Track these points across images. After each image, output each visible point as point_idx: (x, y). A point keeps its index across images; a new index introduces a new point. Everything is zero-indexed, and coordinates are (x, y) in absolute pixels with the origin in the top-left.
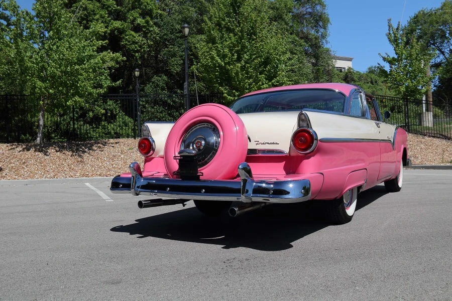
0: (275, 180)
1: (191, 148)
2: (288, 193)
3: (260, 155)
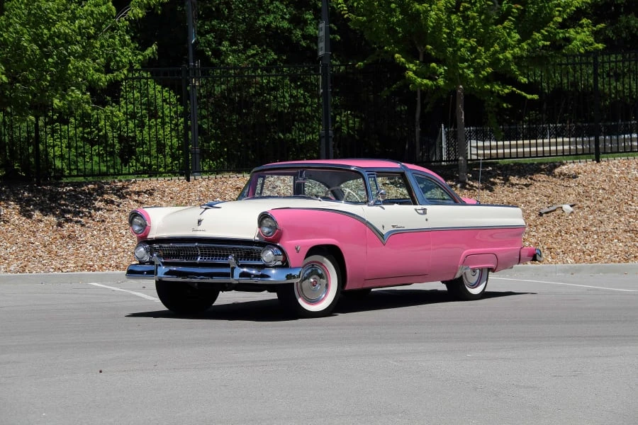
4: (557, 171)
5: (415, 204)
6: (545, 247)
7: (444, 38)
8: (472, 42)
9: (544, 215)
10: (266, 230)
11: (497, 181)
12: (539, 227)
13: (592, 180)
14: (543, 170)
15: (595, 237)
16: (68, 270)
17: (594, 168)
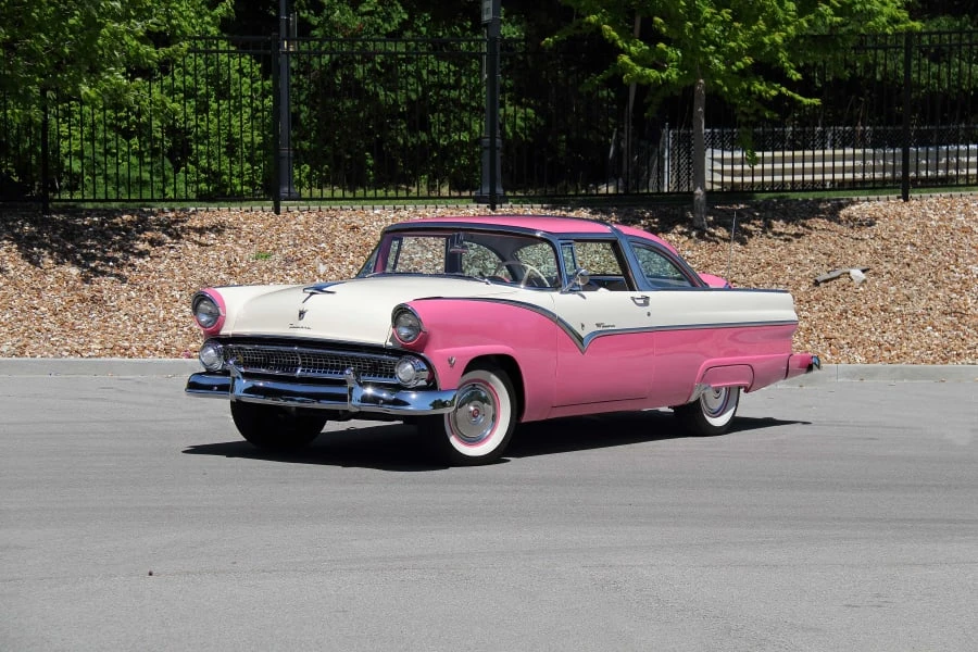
4: (843, 213)
5: (632, 289)
6: (822, 336)
7: (682, 7)
8: (725, 15)
9: (822, 285)
10: (404, 332)
11: (751, 227)
12: (814, 303)
13: (897, 230)
14: (823, 212)
15: (899, 321)
16: (90, 354)
17: (899, 210)
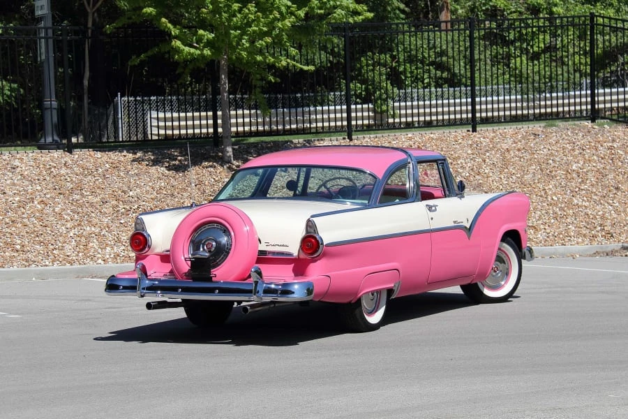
0: (282, 282)
1: (201, 249)
2: (293, 293)
3: (270, 256)
